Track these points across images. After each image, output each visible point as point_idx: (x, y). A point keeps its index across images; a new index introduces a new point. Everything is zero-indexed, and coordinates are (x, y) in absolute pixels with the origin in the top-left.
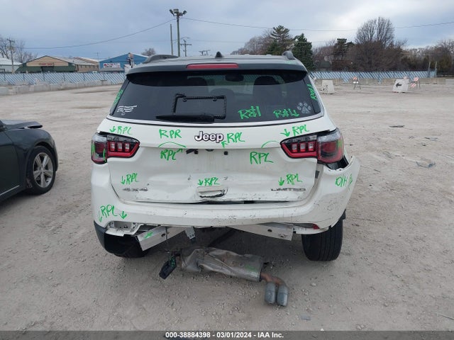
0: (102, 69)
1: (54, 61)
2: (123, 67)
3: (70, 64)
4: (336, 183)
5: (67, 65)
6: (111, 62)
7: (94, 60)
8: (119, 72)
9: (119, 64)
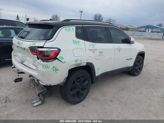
0: (138, 30)
1: (122, 26)
2: (146, 29)
3: (127, 27)
4: (43, 67)
5: (126, 28)
6: (141, 28)
7: (136, 27)
8: (143, 31)
9: (144, 29)
